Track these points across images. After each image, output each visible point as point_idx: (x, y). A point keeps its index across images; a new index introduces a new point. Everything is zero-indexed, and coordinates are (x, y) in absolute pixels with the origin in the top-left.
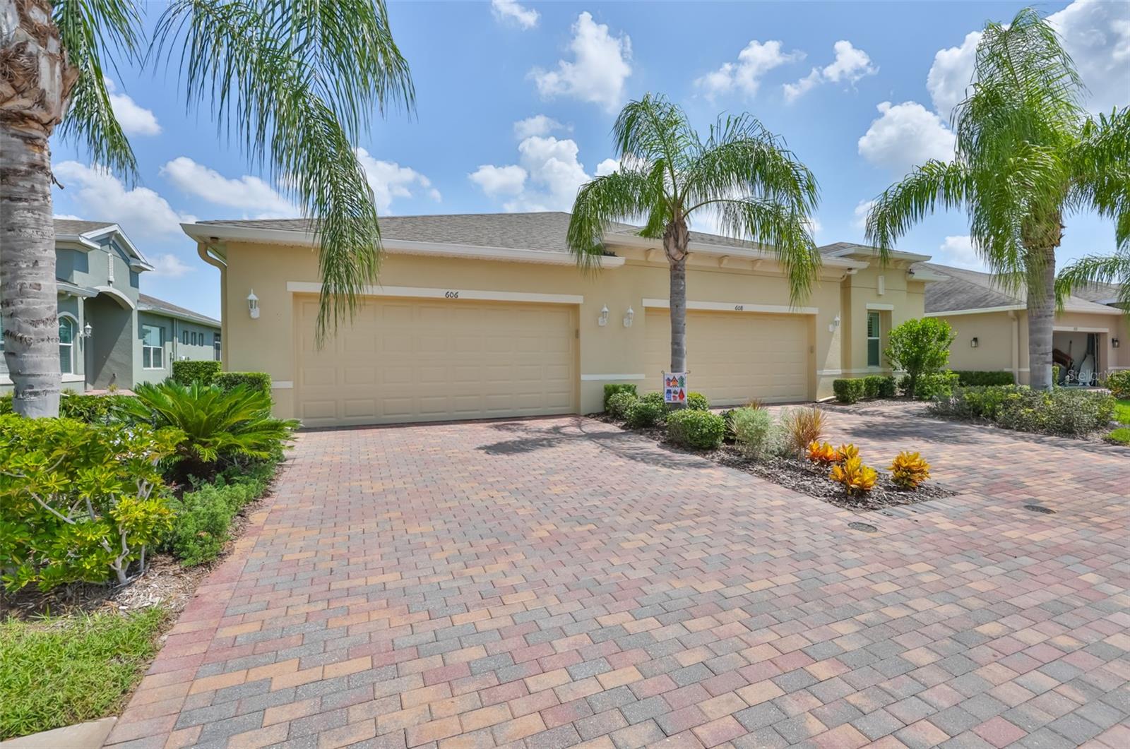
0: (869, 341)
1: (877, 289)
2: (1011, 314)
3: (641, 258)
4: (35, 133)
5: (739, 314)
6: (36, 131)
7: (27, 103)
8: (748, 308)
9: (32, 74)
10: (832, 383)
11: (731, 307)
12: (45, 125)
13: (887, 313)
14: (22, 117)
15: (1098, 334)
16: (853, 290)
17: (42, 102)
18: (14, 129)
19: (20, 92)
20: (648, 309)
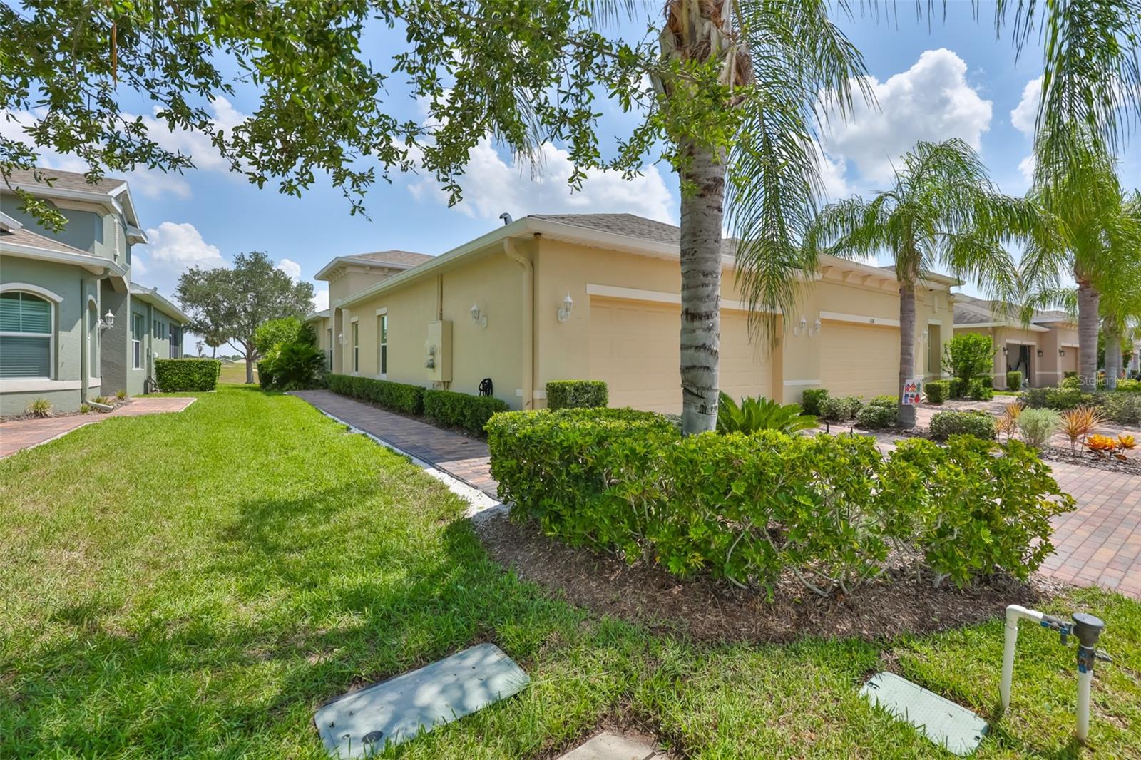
1: (933, 307)
2: (990, 329)
3: (840, 278)
8: (876, 321)
11: (867, 320)
13: (937, 328)
15: (1029, 346)
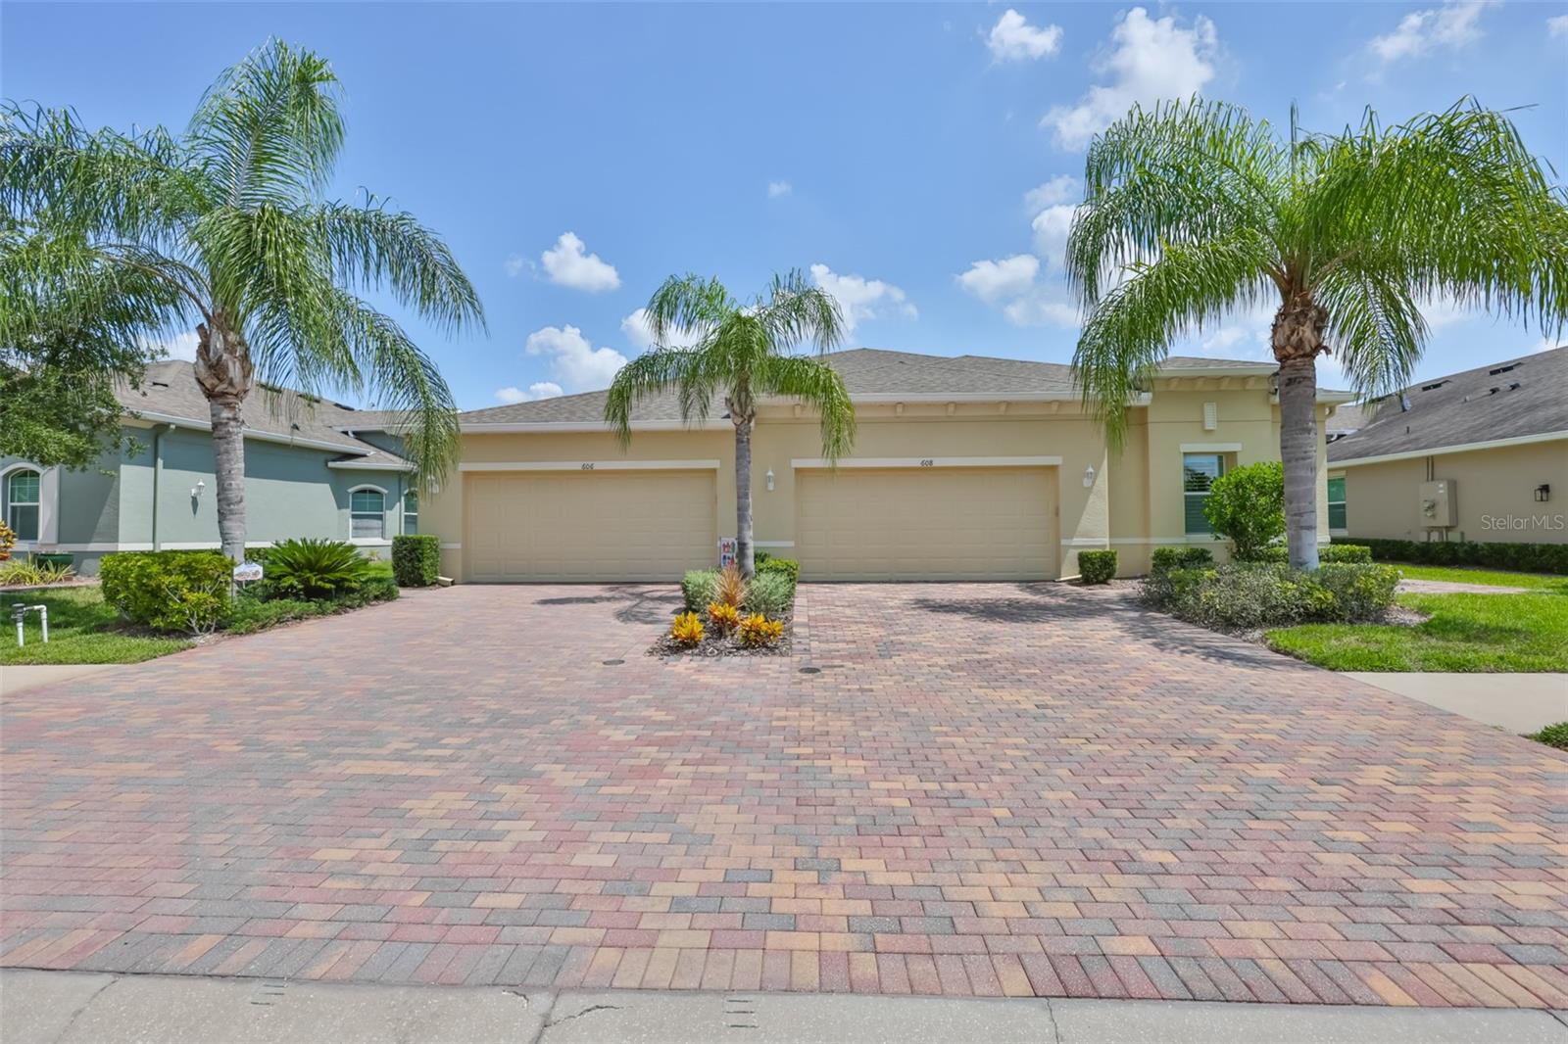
0: (1186, 497)
1: (1202, 422)
4: (230, 401)
5: (927, 469)
6: (231, 399)
7: (225, 386)
8: (938, 462)
9: (225, 370)
10: (1076, 556)
11: (916, 462)
12: (236, 395)
13: (1232, 455)
14: (224, 394)
16: (1150, 427)
17: (231, 384)
18: (220, 401)
19: (221, 381)
20: (798, 471)
